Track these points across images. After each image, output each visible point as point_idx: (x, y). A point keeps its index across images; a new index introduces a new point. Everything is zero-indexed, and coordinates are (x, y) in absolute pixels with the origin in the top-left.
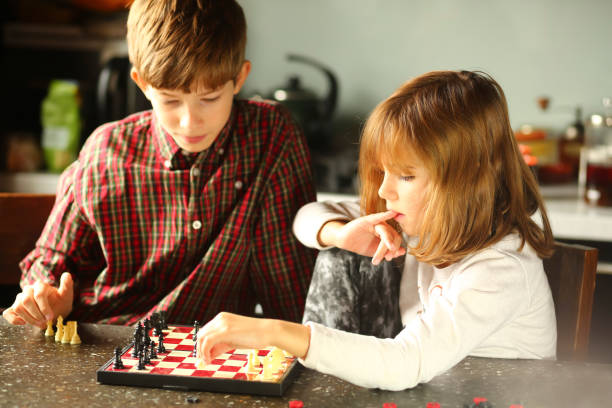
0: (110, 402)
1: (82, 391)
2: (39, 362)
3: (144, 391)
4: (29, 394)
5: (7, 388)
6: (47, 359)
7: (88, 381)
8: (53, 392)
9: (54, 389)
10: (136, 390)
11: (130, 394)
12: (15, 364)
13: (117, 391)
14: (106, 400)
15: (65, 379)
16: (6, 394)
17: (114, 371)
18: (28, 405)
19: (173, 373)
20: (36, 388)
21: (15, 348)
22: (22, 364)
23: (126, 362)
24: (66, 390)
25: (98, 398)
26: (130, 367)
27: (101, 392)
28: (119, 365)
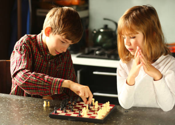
0: (52, 123)
1: (44, 120)
2: (34, 111)
3: (62, 120)
4: (29, 120)
5: (22, 118)
6: (36, 110)
7: (47, 117)
8: (36, 120)
9: (36, 119)
10: (60, 120)
11: (58, 121)
12: (26, 111)
13: (54, 120)
14: (51, 123)
15: (40, 116)
16: (22, 120)
17: (54, 114)
18: (28, 123)
19: (71, 115)
20: (31, 118)
21: (27, 106)
22: (28, 111)
23: (58, 112)
24: (39, 119)
25: (49, 122)
26: (59, 113)
27: (50, 120)
28: (56, 112)
